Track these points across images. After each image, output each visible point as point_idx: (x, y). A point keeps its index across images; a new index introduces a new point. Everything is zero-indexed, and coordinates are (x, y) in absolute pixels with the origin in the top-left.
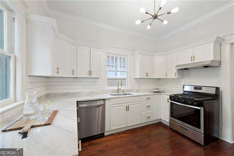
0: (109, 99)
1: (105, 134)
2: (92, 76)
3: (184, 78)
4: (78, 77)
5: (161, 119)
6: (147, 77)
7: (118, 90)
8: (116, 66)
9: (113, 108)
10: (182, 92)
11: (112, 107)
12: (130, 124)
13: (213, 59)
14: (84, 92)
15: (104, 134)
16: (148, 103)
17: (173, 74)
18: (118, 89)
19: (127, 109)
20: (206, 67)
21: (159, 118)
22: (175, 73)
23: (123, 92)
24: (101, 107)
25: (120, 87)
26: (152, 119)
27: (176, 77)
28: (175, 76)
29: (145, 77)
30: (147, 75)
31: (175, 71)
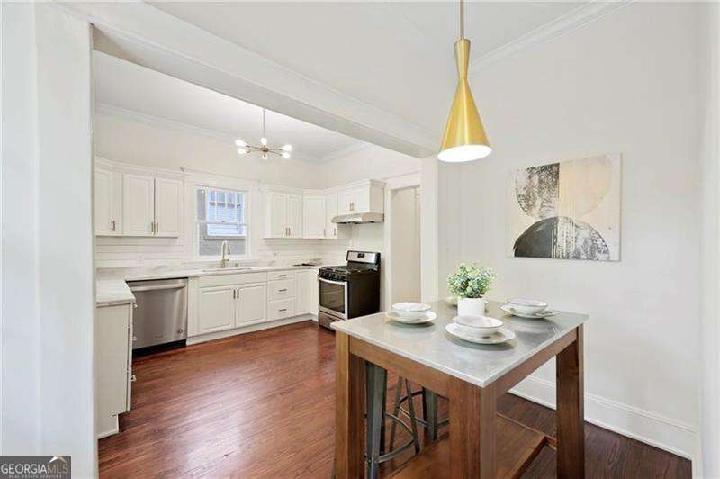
0: (197, 277)
1: (188, 343)
2: (158, 235)
4: (126, 234)
5: (309, 314)
6: (288, 237)
7: (224, 263)
8: (238, 206)
10: (346, 263)
11: (204, 292)
13: (368, 211)
14: (140, 267)
15: (185, 341)
16: (283, 284)
17: (332, 231)
18: (224, 261)
19: (236, 294)
20: (372, 222)
22: (335, 230)
23: (236, 265)
24: (179, 292)
25: (227, 257)
26: (289, 314)
27: (336, 237)
28: (335, 235)
29: (284, 236)
30: (288, 231)
31: (335, 226)
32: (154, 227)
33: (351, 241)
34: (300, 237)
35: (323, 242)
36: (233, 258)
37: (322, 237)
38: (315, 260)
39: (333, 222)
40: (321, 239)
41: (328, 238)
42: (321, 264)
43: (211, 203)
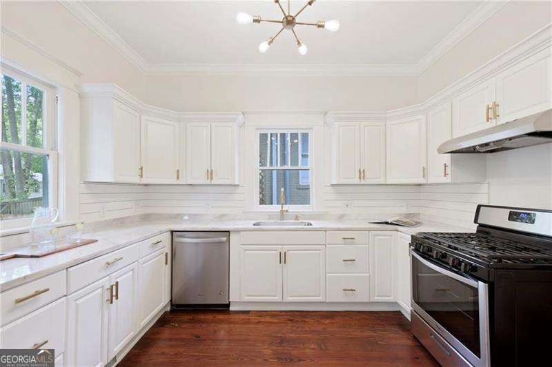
0: (238, 231)
1: (232, 308)
2: (215, 181)
3: (487, 181)
5: (398, 304)
6: (363, 182)
7: (283, 215)
9: (247, 252)
10: (473, 229)
11: (245, 250)
12: (291, 296)
15: (228, 306)
17: (439, 168)
18: (281, 212)
19: (283, 258)
21: (391, 299)
22: (445, 166)
23: (296, 218)
27: (448, 180)
28: (446, 175)
29: (356, 181)
30: (362, 174)
31: (447, 158)
32: (210, 174)
33: (484, 188)
34: (382, 181)
35: (422, 189)
36: (292, 208)
37: (421, 180)
38: (408, 215)
39: (440, 151)
40: (420, 185)
41: (432, 180)
42: (418, 224)
43: (302, 155)
